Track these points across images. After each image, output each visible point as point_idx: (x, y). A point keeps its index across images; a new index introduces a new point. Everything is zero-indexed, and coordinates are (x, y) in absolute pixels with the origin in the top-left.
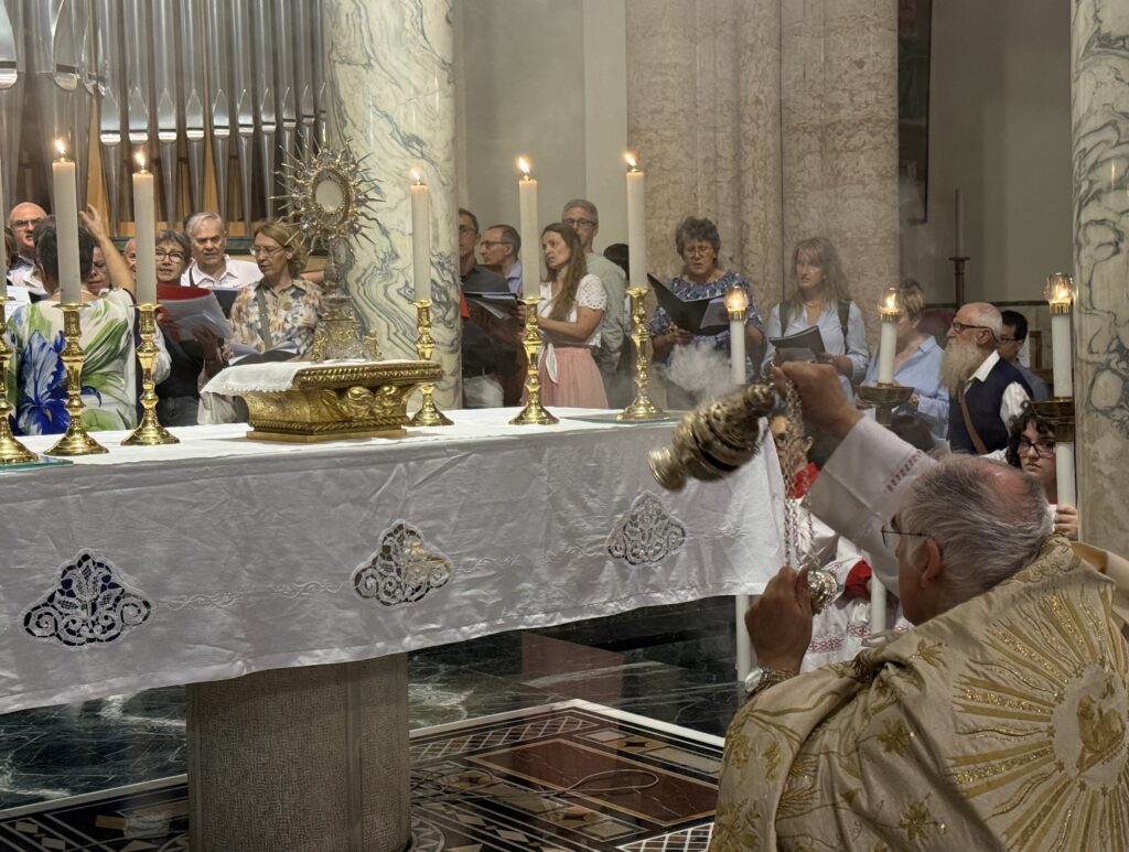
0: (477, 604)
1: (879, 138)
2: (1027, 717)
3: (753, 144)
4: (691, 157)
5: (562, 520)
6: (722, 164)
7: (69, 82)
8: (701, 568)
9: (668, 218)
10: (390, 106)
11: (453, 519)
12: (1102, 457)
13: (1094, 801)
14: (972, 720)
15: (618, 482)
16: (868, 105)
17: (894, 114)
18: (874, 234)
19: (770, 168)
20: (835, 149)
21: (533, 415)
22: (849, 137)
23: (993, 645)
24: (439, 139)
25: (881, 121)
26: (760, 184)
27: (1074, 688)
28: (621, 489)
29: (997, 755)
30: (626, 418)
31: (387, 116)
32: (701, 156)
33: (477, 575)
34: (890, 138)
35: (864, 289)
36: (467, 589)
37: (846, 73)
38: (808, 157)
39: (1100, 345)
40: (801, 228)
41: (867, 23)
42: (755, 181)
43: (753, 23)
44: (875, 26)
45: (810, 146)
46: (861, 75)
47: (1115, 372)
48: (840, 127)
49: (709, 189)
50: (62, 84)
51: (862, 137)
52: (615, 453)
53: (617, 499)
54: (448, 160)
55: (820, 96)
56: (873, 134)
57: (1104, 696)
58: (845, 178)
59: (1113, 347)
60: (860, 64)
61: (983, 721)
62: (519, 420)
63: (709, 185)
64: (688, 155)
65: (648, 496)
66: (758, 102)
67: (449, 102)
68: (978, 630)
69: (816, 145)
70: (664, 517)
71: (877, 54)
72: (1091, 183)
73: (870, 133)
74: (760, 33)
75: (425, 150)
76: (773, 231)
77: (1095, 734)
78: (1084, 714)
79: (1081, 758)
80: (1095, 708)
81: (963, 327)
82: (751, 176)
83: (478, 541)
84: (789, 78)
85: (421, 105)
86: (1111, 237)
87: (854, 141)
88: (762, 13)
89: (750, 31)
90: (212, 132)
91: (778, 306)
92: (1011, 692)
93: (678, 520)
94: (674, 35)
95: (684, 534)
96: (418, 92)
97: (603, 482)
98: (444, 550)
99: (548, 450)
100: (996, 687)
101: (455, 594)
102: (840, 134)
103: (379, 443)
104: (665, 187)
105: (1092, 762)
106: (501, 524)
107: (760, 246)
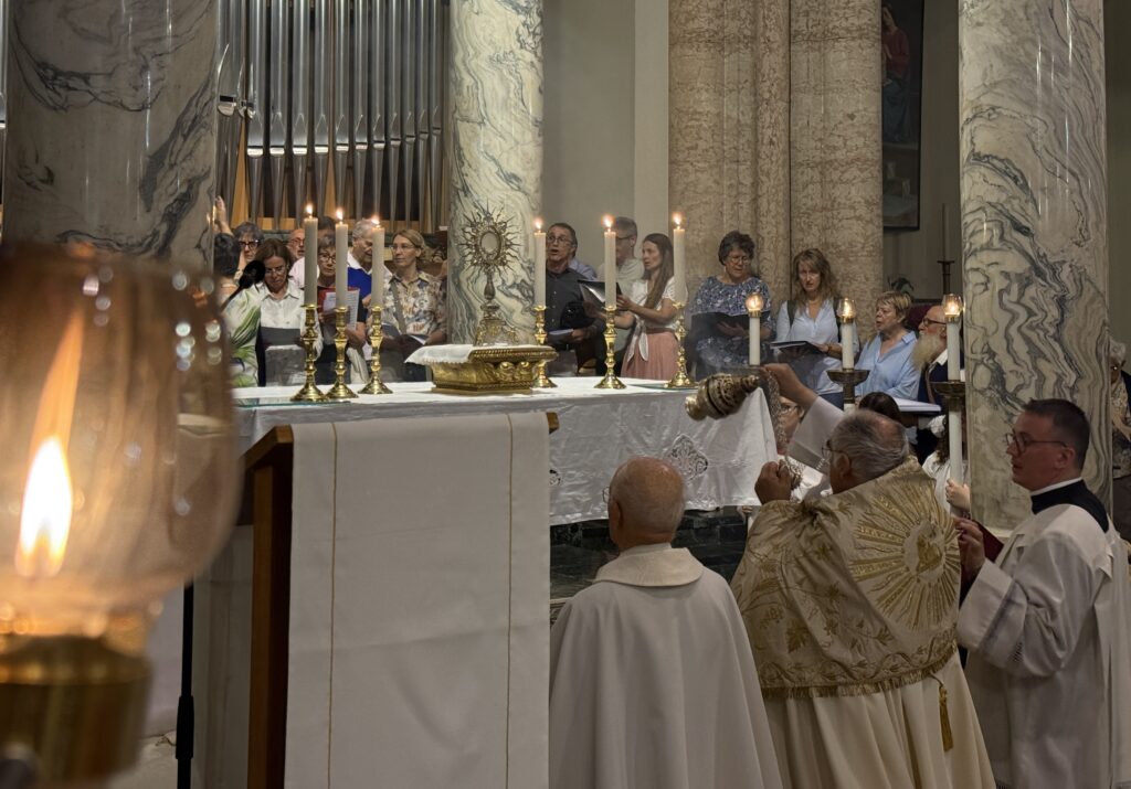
0: (576, 502)
1: (866, 174)
2: (892, 543)
3: (768, 175)
4: (718, 183)
5: (629, 450)
6: (744, 190)
7: (228, 109)
8: (718, 488)
9: (700, 231)
10: (496, 153)
11: (563, 446)
12: (980, 421)
13: (924, 588)
14: (863, 542)
15: (665, 427)
16: (857, 148)
17: (878, 156)
18: (863, 248)
19: (781, 194)
20: (832, 181)
21: (610, 383)
22: (843, 173)
23: (877, 506)
24: (531, 178)
25: (868, 160)
26: (772, 206)
27: (916, 530)
28: (667, 432)
29: (875, 561)
30: (671, 386)
31: (494, 160)
32: (726, 183)
33: (577, 483)
34: (876, 173)
35: (854, 291)
36: (570, 491)
37: (841, 123)
38: (810, 186)
39: (978, 348)
40: (805, 242)
41: (857, 85)
42: (769, 204)
43: (768, 83)
44: (863, 88)
45: (812, 177)
46: (852, 125)
47: (986, 366)
48: (836, 164)
49: (732, 209)
50: (223, 112)
51: (854, 172)
52: (663, 409)
53: (664, 438)
54: (537, 191)
55: (820, 140)
56: (861, 170)
57: (931, 536)
58: (839, 203)
59: (985, 350)
60: (852, 117)
61: (869, 543)
62: (601, 385)
63: (732, 206)
64: (716, 182)
65: (684, 438)
66: (771, 143)
67: (539, 150)
68: (870, 497)
69: (817, 177)
70: (694, 452)
71: (865, 110)
72: (971, 244)
73: (860, 169)
74: (774, 90)
75: (521, 185)
76: (782, 245)
77: (926, 554)
78: (921, 544)
79: (918, 566)
80: (926, 541)
81: (930, 322)
82: (765, 200)
83: (577, 461)
84: (796, 125)
85: (519, 151)
86: (983, 279)
87: (847, 176)
88: (776, 75)
89: (766, 89)
90: (334, 149)
91: (786, 303)
92: (884, 530)
93: (704, 454)
94: (707, 90)
95: (707, 463)
96: (517, 143)
97: (655, 426)
98: (556, 465)
99: (621, 405)
100: (876, 527)
101: (563, 494)
102: (836, 169)
103: (518, 397)
104: (698, 206)
105: (923, 570)
106: (591, 451)
107: (773, 255)
